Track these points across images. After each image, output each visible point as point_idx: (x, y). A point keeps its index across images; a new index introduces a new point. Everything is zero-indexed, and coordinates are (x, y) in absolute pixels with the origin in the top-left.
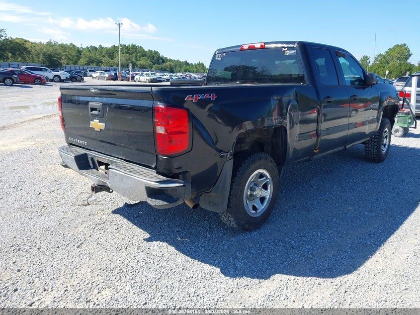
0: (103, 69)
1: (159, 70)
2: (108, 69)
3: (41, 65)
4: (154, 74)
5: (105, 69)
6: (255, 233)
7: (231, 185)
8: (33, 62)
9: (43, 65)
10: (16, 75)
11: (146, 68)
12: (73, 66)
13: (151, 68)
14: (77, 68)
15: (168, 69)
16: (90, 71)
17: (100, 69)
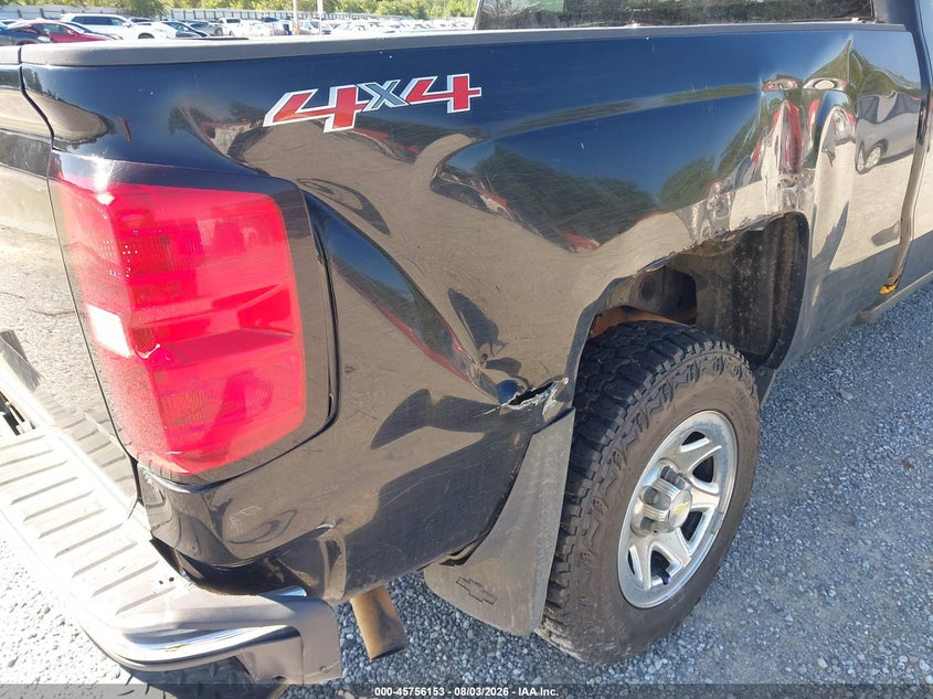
0: (259, 16)
1: (392, 14)
2: (272, 16)
3: (115, 10)
4: (377, 24)
5: (266, 16)
6: (658, 665)
7: (565, 517)
8: (96, 5)
9: (120, 10)
10: (46, 35)
11: (362, 11)
12: (190, 10)
13: (374, 9)
14: (200, 15)
15: (412, 11)
16: (229, 21)
17: (253, 16)
